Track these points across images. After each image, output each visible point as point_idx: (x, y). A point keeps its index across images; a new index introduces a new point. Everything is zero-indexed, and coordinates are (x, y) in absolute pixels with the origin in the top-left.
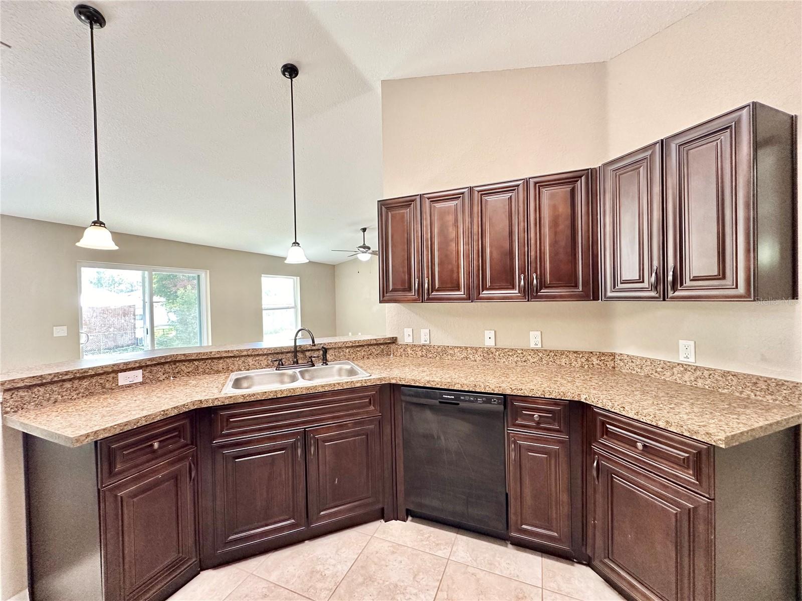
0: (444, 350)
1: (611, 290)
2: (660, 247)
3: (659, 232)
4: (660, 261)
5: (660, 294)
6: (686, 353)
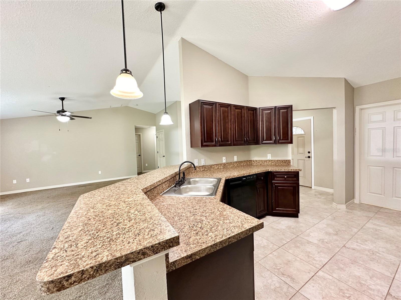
0: (211, 166)
1: (262, 142)
2: (275, 132)
3: (275, 128)
4: (275, 135)
5: (275, 143)
6: (269, 157)
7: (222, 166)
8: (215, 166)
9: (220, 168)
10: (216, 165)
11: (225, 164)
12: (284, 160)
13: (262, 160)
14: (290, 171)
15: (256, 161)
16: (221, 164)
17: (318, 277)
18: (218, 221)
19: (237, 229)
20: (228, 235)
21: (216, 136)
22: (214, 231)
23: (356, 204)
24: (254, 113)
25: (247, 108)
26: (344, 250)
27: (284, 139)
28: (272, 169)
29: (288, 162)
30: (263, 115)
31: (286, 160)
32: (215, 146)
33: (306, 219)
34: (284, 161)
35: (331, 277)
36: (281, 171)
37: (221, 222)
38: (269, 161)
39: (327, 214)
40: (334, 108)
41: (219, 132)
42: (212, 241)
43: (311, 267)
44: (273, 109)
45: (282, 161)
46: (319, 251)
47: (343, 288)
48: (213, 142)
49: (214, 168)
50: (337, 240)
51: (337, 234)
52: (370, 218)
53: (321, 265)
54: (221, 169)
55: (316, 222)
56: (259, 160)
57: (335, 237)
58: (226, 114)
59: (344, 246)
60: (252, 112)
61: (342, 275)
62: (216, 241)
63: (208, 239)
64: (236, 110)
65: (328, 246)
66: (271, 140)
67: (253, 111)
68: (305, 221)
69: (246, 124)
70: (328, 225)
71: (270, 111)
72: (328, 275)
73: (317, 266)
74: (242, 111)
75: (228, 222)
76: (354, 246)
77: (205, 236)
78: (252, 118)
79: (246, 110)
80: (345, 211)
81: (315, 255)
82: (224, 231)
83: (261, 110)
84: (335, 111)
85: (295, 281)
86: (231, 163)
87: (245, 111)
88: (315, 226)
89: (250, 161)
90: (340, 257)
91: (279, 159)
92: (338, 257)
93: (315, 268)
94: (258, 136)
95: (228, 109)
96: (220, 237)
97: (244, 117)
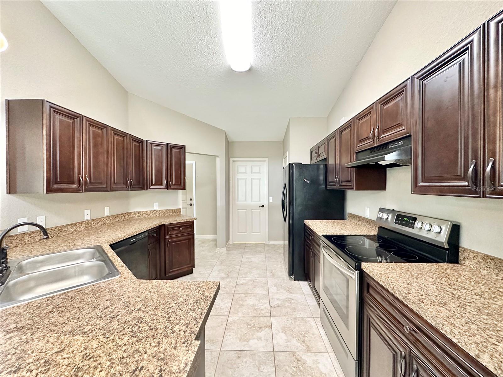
0: (60, 229)
1: (150, 187)
2: (166, 175)
3: (166, 170)
4: (166, 178)
5: (167, 188)
6: (156, 207)
7: (83, 225)
8: (69, 227)
9: (79, 230)
10: (72, 224)
11: (88, 222)
12: (174, 209)
13: (146, 212)
14: (185, 221)
15: (138, 213)
16: (81, 223)
17: (230, 324)
18: (168, 306)
19: (203, 303)
20: (200, 315)
21: (79, 173)
22: (177, 321)
23: (231, 245)
24: (139, 146)
25: (132, 138)
26: (238, 288)
27: (176, 184)
28: (166, 221)
29: (177, 212)
30: (151, 151)
31: (177, 210)
32: (77, 191)
33: (200, 271)
34: (174, 211)
35: (238, 318)
36: (176, 222)
37: (174, 305)
38: (156, 211)
39: (215, 260)
40: (218, 156)
41: (86, 167)
42: (189, 334)
43: (222, 318)
44: (165, 146)
45: (172, 210)
46: (222, 298)
47: (248, 321)
48: (73, 183)
49: (66, 231)
50: (230, 282)
51: (228, 277)
52: (242, 254)
53: (228, 311)
54: (81, 231)
55: (209, 272)
56: (142, 212)
57: (228, 280)
58: (99, 139)
59: (237, 284)
60: (137, 144)
61: (244, 310)
62: (194, 331)
63: (181, 336)
64: (116, 137)
65: (226, 290)
66: (161, 184)
67: (139, 143)
68: (200, 274)
69: (129, 161)
70: (219, 271)
71: (160, 148)
72: (236, 317)
73: (226, 313)
74: (124, 140)
75: (183, 301)
76: (242, 282)
77: (172, 335)
78: (137, 151)
79: (130, 139)
80: (227, 253)
81: (221, 304)
82: (190, 313)
83: (148, 144)
84: (218, 159)
85: (214, 342)
86: (100, 219)
87: (128, 141)
88: (210, 276)
89: (128, 213)
90: (237, 295)
91: (168, 209)
92: (236, 297)
93: (224, 317)
94: (144, 179)
95: (102, 132)
96: (194, 323)
97: (127, 149)
